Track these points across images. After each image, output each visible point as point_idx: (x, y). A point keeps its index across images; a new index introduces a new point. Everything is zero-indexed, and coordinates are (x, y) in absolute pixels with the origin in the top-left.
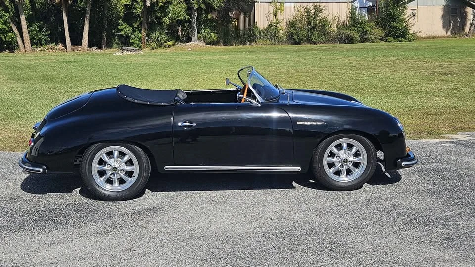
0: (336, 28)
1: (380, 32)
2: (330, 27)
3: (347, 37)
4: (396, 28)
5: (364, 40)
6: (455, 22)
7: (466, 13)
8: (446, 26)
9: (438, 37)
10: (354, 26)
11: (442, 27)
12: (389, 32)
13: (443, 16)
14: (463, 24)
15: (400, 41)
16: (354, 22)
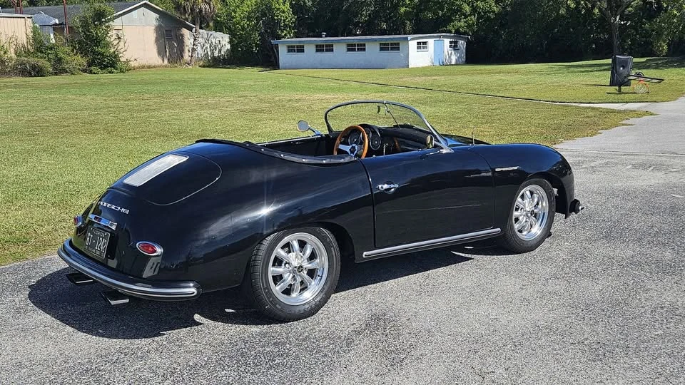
0: (13, 55)
1: (80, 60)
2: (5, 53)
3: (34, 67)
4: (102, 54)
5: (58, 71)
6: (171, 47)
7: (182, 35)
8: (161, 52)
9: (154, 67)
10: (42, 52)
11: (157, 54)
12: (93, 61)
13: (157, 40)
14: (181, 51)
15: (110, 72)
16: (40, 46)
